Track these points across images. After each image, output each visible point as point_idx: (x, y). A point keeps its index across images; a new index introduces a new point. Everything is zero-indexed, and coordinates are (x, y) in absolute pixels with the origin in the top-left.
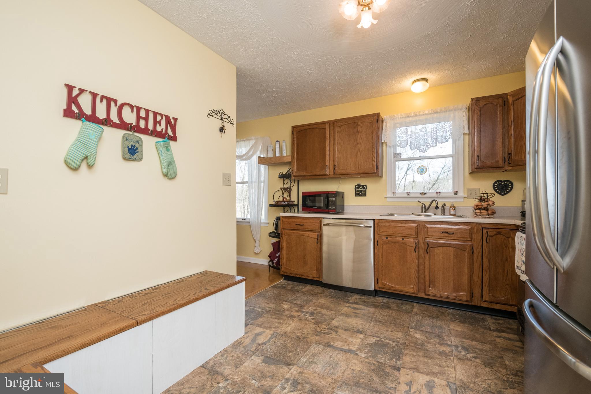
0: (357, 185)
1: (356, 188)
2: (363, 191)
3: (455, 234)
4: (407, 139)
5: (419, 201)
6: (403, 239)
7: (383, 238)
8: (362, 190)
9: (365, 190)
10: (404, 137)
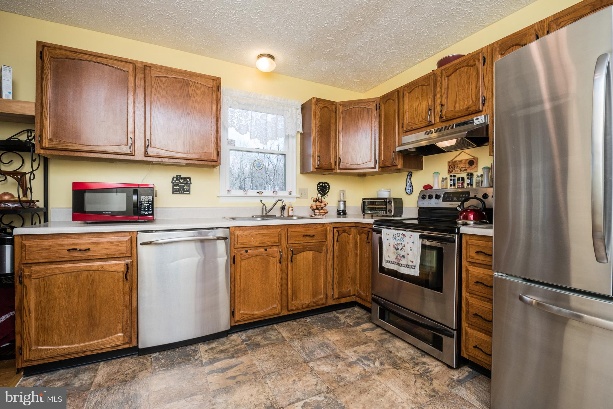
0: (175, 176)
1: (174, 182)
2: (184, 186)
3: (315, 236)
4: (247, 124)
5: (261, 201)
6: (266, 250)
7: (242, 252)
8: (184, 184)
9: (189, 184)
10: (242, 121)
